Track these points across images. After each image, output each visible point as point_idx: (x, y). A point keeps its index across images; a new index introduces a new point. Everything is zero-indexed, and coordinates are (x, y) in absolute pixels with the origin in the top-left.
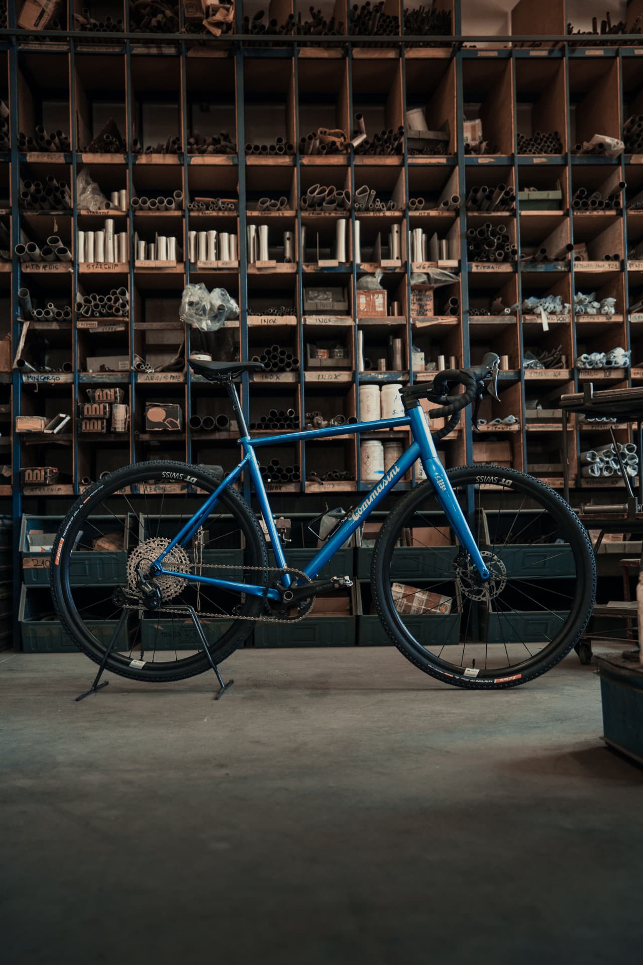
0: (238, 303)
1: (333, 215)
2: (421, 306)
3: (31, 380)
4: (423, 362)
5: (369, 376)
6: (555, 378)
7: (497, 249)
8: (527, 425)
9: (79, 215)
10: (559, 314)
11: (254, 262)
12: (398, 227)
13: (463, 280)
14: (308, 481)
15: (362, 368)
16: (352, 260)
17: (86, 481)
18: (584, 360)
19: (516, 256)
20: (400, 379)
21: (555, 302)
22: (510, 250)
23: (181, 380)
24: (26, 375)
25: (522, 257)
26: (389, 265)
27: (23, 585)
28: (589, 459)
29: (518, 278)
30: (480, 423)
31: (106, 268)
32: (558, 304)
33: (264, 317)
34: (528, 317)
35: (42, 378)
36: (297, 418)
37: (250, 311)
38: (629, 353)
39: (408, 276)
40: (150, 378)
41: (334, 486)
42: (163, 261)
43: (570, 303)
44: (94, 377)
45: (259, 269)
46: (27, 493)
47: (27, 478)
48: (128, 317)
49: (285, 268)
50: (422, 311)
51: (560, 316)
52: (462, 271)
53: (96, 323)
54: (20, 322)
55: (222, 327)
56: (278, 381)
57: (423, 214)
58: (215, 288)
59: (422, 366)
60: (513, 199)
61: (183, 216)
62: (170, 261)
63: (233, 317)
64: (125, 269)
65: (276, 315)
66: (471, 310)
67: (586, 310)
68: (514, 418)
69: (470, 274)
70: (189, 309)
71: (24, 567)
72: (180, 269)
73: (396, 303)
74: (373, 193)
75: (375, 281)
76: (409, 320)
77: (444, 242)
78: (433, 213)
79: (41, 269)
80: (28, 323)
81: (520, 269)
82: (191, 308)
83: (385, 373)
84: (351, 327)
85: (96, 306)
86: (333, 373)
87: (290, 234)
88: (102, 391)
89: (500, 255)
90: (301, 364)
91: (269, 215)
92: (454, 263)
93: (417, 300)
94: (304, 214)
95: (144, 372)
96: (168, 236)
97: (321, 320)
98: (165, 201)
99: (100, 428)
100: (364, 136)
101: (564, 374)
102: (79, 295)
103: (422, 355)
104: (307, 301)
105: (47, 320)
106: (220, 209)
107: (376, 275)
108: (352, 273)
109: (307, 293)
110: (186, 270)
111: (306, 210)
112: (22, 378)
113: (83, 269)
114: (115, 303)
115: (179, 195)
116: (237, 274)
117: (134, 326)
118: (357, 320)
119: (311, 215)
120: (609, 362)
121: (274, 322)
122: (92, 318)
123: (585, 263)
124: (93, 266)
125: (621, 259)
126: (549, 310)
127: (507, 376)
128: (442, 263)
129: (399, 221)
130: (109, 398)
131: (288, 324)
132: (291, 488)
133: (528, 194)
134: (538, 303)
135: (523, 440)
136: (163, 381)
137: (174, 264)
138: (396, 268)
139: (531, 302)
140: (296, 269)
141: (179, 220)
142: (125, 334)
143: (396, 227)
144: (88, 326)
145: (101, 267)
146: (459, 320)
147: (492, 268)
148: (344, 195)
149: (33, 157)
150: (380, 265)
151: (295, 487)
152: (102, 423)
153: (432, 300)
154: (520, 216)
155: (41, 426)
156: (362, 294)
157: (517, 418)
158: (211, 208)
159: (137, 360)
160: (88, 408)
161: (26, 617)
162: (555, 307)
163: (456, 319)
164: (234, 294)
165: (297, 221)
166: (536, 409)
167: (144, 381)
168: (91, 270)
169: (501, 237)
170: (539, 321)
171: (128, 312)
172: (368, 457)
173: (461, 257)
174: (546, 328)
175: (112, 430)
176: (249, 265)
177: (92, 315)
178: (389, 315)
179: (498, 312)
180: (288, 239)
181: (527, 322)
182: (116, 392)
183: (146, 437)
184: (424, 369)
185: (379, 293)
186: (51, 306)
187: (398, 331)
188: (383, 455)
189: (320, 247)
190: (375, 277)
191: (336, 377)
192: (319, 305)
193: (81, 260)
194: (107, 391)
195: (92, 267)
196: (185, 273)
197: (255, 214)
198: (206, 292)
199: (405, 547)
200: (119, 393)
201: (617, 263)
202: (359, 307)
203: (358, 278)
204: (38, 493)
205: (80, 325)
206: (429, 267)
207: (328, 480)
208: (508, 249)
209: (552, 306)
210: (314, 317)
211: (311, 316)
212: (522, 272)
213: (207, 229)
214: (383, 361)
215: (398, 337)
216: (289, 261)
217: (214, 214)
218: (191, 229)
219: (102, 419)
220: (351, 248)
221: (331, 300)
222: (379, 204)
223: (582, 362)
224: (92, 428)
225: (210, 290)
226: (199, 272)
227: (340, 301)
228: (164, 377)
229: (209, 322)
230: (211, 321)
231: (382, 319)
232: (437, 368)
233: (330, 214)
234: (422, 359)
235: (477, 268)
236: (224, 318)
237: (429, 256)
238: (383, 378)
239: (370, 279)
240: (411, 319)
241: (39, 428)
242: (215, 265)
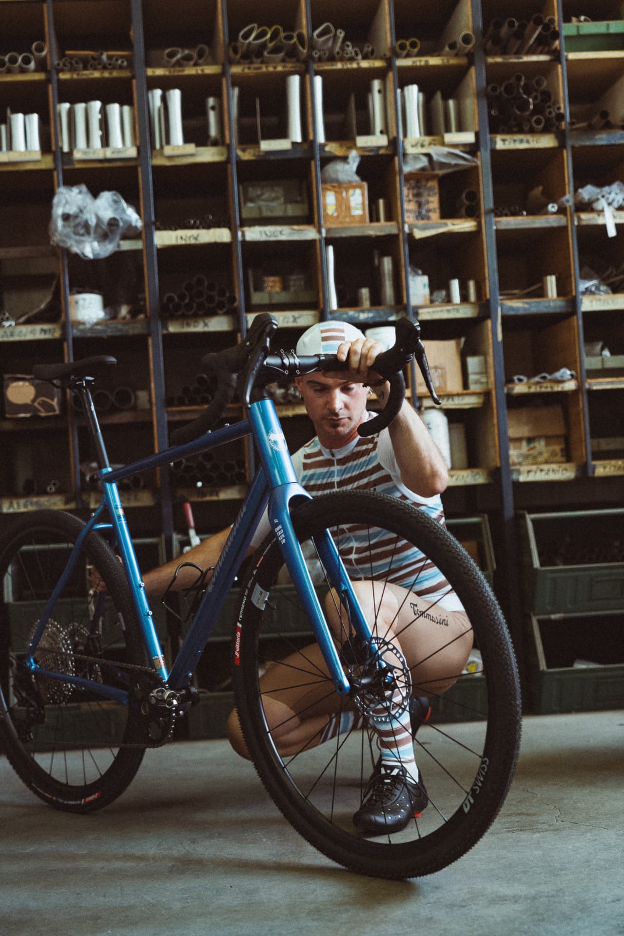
0: (138, 212)
1: (280, 69)
2: (420, 205)
4: (427, 291)
5: (345, 316)
7: (534, 112)
8: (589, 381)
11: (162, 147)
12: (380, 84)
13: (483, 161)
15: (334, 306)
16: (311, 137)
19: (563, 124)
20: (393, 318)
22: (554, 114)
23: (57, 334)
25: (572, 124)
26: (369, 144)
29: (567, 157)
30: (516, 381)
33: (180, 233)
34: (584, 216)
37: (158, 224)
39: (399, 159)
40: (8, 334)
42: (20, 152)
45: (170, 157)
49: (208, 155)
50: (422, 214)
52: (482, 149)
55: (117, 249)
56: (206, 329)
57: (418, 63)
58: (103, 191)
59: (425, 296)
60: (556, 35)
61: (48, 81)
62: (31, 152)
63: (130, 233)
65: (198, 228)
66: (497, 209)
68: (569, 372)
69: (495, 153)
70: (64, 226)
72: (47, 163)
73: (381, 202)
74: (341, 34)
75: (348, 170)
76: (403, 227)
77: (451, 103)
78: (434, 61)
81: (570, 143)
82: (66, 224)
83: (369, 311)
84: (312, 242)
86: (289, 314)
87: (215, 101)
89: (538, 122)
90: (239, 303)
91: (181, 74)
92: (468, 137)
93: (414, 195)
94: (236, 70)
96: (26, 112)
97: (268, 233)
98: (20, 59)
103: (425, 279)
104: (245, 204)
106: (105, 68)
107: (350, 160)
108: (313, 157)
109: (246, 192)
110: (56, 165)
111: (238, 63)
115: (40, 49)
116: (134, 169)
118: (324, 231)
119: (246, 71)
121: (196, 239)
126: (616, 205)
127: (555, 307)
128: (449, 138)
129: (381, 74)
131: (217, 241)
132: (234, 494)
133: (578, 27)
134: (598, 194)
135: (583, 403)
136: (29, 337)
137: (37, 156)
138: (379, 148)
139: (588, 192)
140: (226, 155)
141: (42, 87)
143: (376, 84)
146: (479, 225)
147: (528, 142)
148: (295, 39)
150: (355, 144)
151: (240, 491)
153: (437, 195)
154: (567, 60)
156: (329, 190)
157: (573, 372)
158: (91, 66)
162: (623, 199)
163: (475, 223)
164: (132, 199)
165: (224, 82)
166: (601, 354)
167: (1, 340)
169: (538, 94)
170: (600, 221)
173: (480, 128)
174: (612, 232)
176: (155, 153)
178: (371, 220)
179: (538, 209)
180: (213, 108)
181: (584, 223)
183: (7, 426)
184: (428, 302)
185: (355, 187)
187: (387, 245)
189: (263, 115)
190: (349, 163)
191: (295, 320)
192: (264, 209)
196: (55, 169)
197: (160, 72)
198: (88, 198)
202: (325, 210)
203: (322, 166)
206: (430, 144)
208: (550, 113)
209: (619, 197)
210: (258, 228)
211: (253, 228)
212: (573, 147)
213: (86, 99)
214: (365, 292)
215: (387, 255)
216: (215, 143)
217: (97, 74)
218: (62, 100)
220: (310, 119)
221: (282, 200)
222: (350, 50)
225: (95, 194)
226: (78, 166)
227: (296, 202)
228: (31, 332)
229: (96, 244)
230: (99, 242)
231: (362, 227)
232: (448, 300)
233: (275, 68)
234: (425, 285)
235: (504, 144)
236: (118, 238)
237: (430, 127)
238: (368, 318)
239: (340, 167)
240: (407, 226)
242: (101, 156)
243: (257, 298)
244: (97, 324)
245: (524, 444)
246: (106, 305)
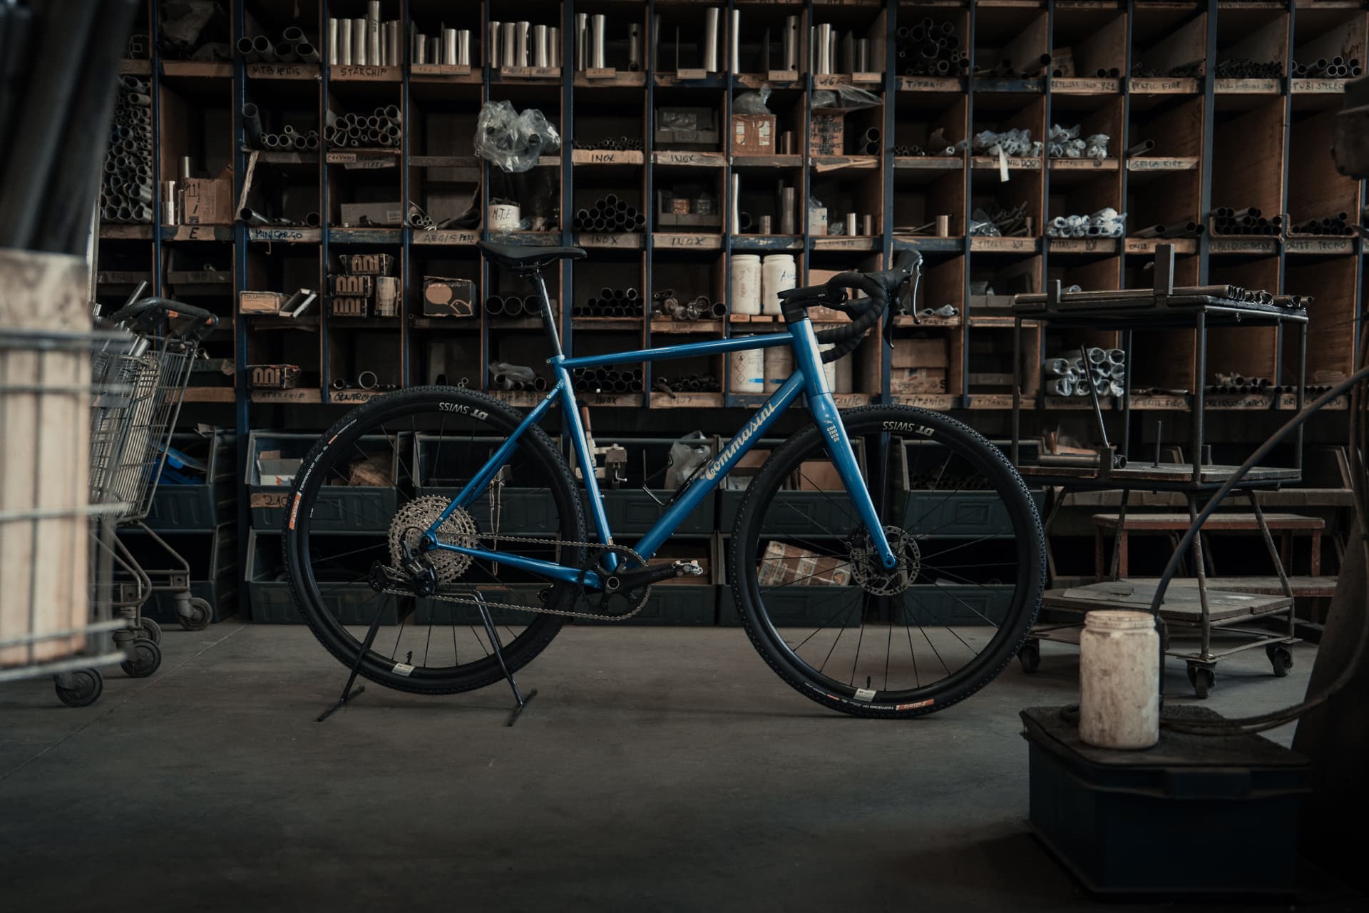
0: (558, 131)
2: (825, 140)
3: (261, 238)
4: (825, 222)
5: (746, 241)
6: (1015, 250)
7: (941, 57)
8: (972, 318)
10: (1026, 157)
11: (584, 70)
12: (796, 20)
13: (887, 103)
14: (654, 391)
15: (736, 231)
16: (726, 69)
17: (339, 384)
18: (1058, 226)
19: (967, 69)
20: (791, 247)
21: (1021, 139)
22: (959, 60)
23: (475, 241)
24: (254, 230)
25: (976, 70)
26: (780, 79)
27: (251, 531)
28: (1057, 371)
29: (968, 101)
30: (903, 314)
31: (368, 74)
32: (1024, 142)
33: (596, 152)
34: (980, 160)
35: (277, 234)
36: (640, 301)
37: (576, 143)
38: (1123, 217)
39: (808, 95)
40: (431, 237)
41: (690, 399)
42: (452, 66)
43: (1042, 141)
44: (351, 234)
45: (591, 80)
46: (257, 399)
47: (255, 380)
48: (399, 147)
49: (628, 80)
50: (826, 149)
51: (1026, 159)
52: (887, 90)
53: (355, 156)
54: (245, 152)
55: (536, 164)
56: (615, 245)
57: (833, 2)
58: (527, 108)
59: (823, 227)
62: (461, 66)
63: (550, 150)
64: (397, 77)
65: (613, 149)
66: (897, 148)
67: (1065, 151)
68: (952, 309)
69: (900, 95)
70: (488, 139)
71: (252, 506)
72: (476, 78)
73: (789, 134)
75: (759, 102)
76: (807, 161)
77: (863, 42)
78: (847, 1)
79: (275, 73)
80: (257, 153)
81: (972, 89)
82: (490, 137)
83: (769, 238)
84: (721, 169)
85: (354, 131)
86: (693, 236)
87: (637, 27)
88: (362, 258)
89: (943, 67)
90: (648, 222)
92: (875, 78)
93: (818, 130)
95: (422, 228)
96: (459, 28)
97: (679, 158)
99: (358, 310)
101: (1028, 245)
102: (329, 114)
103: (825, 211)
104: (659, 129)
105: (283, 150)
107: (761, 93)
108: (725, 88)
109: (660, 115)
110: (484, 80)
112: (248, 234)
113: (336, 76)
114: (381, 128)
116: (558, 88)
117: (410, 161)
118: (731, 158)
120: (1094, 230)
121: (611, 159)
122: (348, 149)
123: (1067, 81)
124: (350, 71)
125: (1120, 76)
126: (1011, 151)
127: (945, 246)
128: (857, 77)
129: (797, 11)
130: (371, 268)
131: (631, 162)
132: (629, 401)
134: (995, 140)
135: (963, 339)
136: (450, 242)
137: (468, 71)
138: (790, 82)
139: (985, 137)
140: (644, 81)
142: (396, 170)
143: (793, 21)
144: (342, 161)
145: (361, 73)
146: (879, 163)
147: (932, 85)
150: (767, 77)
151: (636, 400)
152: (362, 304)
153: (842, 131)
154: (976, 7)
155: (276, 306)
156: (740, 120)
157: (957, 309)
159: (413, 211)
160: (341, 283)
161: (256, 573)
162: (1019, 146)
163: (875, 161)
164: (553, 118)
165: (647, 9)
166: (986, 294)
167: (422, 243)
168: (347, 77)
169: (945, 40)
170: (995, 166)
171: (400, 140)
172: (741, 359)
173: (887, 69)
174: (1005, 177)
175: (376, 313)
176: (577, 74)
177: (349, 145)
178: (778, 152)
179: (935, 151)
180: (635, 34)
181: (979, 167)
182: (381, 260)
183: (424, 323)
184: (826, 234)
185: (764, 119)
186: (289, 130)
187: (790, 176)
188: (762, 357)
189: (682, 41)
190: (760, 95)
191: (698, 243)
192: (677, 134)
193: (334, 61)
194: (367, 257)
195: (348, 73)
196: (483, 84)
198: (513, 114)
199: (789, 490)
200: (386, 260)
201: (1115, 82)
202: (735, 138)
203: (735, 96)
204: (271, 399)
205: (332, 158)
206: (838, 82)
207: (683, 391)
208: (955, 58)
209: (1015, 145)
210: (669, 153)
211: (665, 152)
212: (975, 93)
213: (518, 19)
214: (767, 219)
215: (790, 186)
216: (635, 69)
218: (493, 19)
219: (361, 298)
220: (726, 52)
221: (695, 126)
223: (1055, 228)
224: (347, 311)
225: (519, 111)
226: (504, 82)
227: (708, 129)
228: (451, 237)
229: (516, 158)
230: (520, 157)
231: (767, 158)
232: (845, 232)
234: (823, 217)
235: (909, 86)
236: (538, 154)
237: (840, 66)
238: (766, 245)
239: (751, 98)
240: (810, 160)
241: (273, 308)
242: (526, 74)
243: (664, 219)
244: (513, 234)
245: (907, 373)
246: (522, 216)
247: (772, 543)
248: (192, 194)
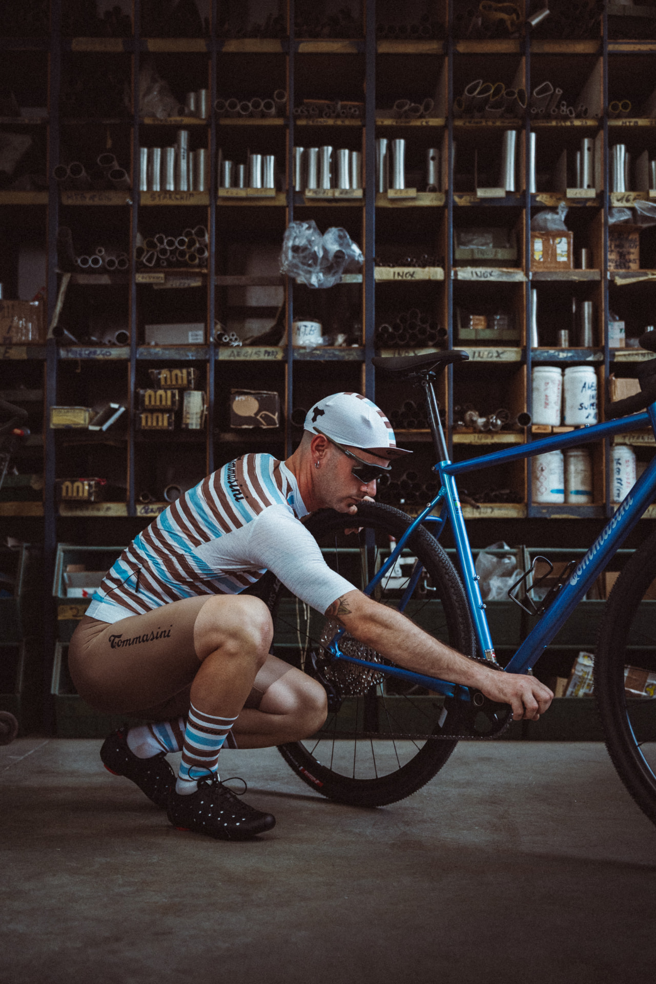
0: (360, 247)
1: (498, 124)
2: (622, 255)
3: (71, 356)
4: (623, 335)
5: (546, 354)
9: (142, 125)
11: (385, 191)
12: (589, 142)
15: (535, 344)
16: (524, 188)
17: (145, 497)
20: (590, 359)
23: (279, 357)
24: (65, 348)
26: (578, 196)
27: (57, 643)
31: (177, 199)
33: (398, 270)
35: (87, 352)
37: (378, 260)
39: (605, 212)
40: (236, 353)
41: (493, 510)
42: (257, 189)
44: (158, 352)
45: (393, 200)
46: (64, 513)
47: (64, 494)
48: (206, 267)
49: (427, 200)
50: (623, 262)
53: (162, 275)
54: (58, 274)
55: (338, 282)
57: (628, 124)
58: (331, 227)
59: (621, 340)
61: (286, 126)
62: (267, 189)
63: (354, 267)
64: (204, 201)
65: (414, 266)
70: (293, 257)
71: (60, 618)
72: (282, 200)
73: (584, 251)
74: (559, 92)
75: (556, 220)
76: (606, 275)
77: (653, 164)
78: (642, 122)
79: (87, 199)
80: (69, 275)
82: (296, 255)
83: (568, 350)
84: (521, 283)
85: (163, 252)
86: (494, 350)
87: (434, 152)
88: (171, 372)
90: (448, 336)
91: (407, 124)
93: (616, 246)
94: (458, 123)
95: (227, 345)
96: (264, 155)
97: (479, 274)
98: (262, 105)
99: (166, 423)
100: (547, 12)
102: (139, 236)
103: (622, 324)
104: (458, 247)
105: (94, 272)
106: (338, 116)
107: (559, 211)
108: (524, 206)
109: (459, 235)
110: (288, 202)
111: (460, 117)
112: (58, 354)
113: (145, 201)
114: (189, 247)
115: (281, 96)
116: (360, 209)
117: (215, 280)
118: (531, 274)
119: (467, 124)
121: (412, 276)
122: (157, 269)
124: (159, 196)
128: (653, 194)
129: (591, 133)
130: (180, 382)
131: (432, 278)
136: (254, 358)
137: (273, 193)
138: (587, 200)
140: (444, 200)
141: (281, 130)
142: (203, 289)
143: (586, 143)
144: (152, 280)
145: (170, 198)
148: (516, 95)
149: (81, 44)
150: (565, 196)
152: (170, 417)
153: (638, 247)
156: (538, 237)
158: (326, 115)
159: (217, 329)
160: (150, 396)
161: (60, 688)
164: (357, 236)
165: (447, 133)
167: (227, 358)
168: (157, 202)
171: (206, 260)
172: (542, 470)
175: (184, 426)
176: (379, 195)
177: (157, 265)
178: (574, 267)
180: (433, 158)
182: (189, 374)
183: (228, 437)
184: (623, 345)
185: (562, 236)
186: (100, 251)
187: (587, 290)
188: (562, 468)
190: (557, 213)
191: (498, 356)
192: (476, 252)
193: (144, 187)
194: (177, 372)
195: (157, 198)
196: (288, 206)
197: (388, 122)
198: (317, 233)
199: (595, 600)
200: (194, 375)
202: (533, 255)
203: (533, 215)
204: (78, 513)
205: (140, 278)
206: (635, 199)
207: (486, 502)
210: (469, 269)
211: (465, 269)
213: (320, 144)
214: (564, 334)
215: (588, 300)
216: (433, 190)
217: (330, 122)
218: (298, 144)
219: (169, 411)
220: (524, 172)
221: (491, 245)
222: (565, 110)
224: (155, 424)
225: (323, 230)
226: (308, 204)
227: (505, 247)
228: (256, 353)
229: (321, 275)
230: (324, 274)
231: (567, 272)
233: (494, 123)
234: (621, 330)
236: (341, 271)
237: (635, 184)
238: (566, 357)
239: (549, 216)
240: (609, 274)
241: (82, 422)
242: (329, 195)
243: (464, 334)
244: (316, 349)
246: (324, 333)
247: (582, 654)
248: (6, 315)
